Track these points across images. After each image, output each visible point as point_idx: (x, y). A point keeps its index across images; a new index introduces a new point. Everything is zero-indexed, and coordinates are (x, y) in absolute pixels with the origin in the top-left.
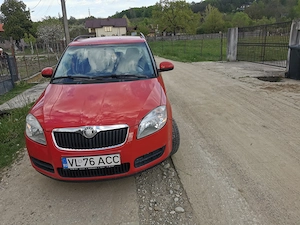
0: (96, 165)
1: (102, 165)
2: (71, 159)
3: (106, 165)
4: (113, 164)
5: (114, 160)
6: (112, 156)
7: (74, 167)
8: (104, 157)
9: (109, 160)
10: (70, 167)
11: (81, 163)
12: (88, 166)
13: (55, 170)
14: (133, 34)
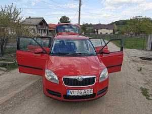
0: (82, 94)
1: (85, 94)
2: (71, 91)
3: (87, 94)
4: (90, 94)
5: (90, 92)
7: (72, 94)
8: (86, 90)
9: (88, 92)
10: (70, 94)
11: (76, 93)
12: (79, 94)
13: (62, 96)
14: (116, 33)
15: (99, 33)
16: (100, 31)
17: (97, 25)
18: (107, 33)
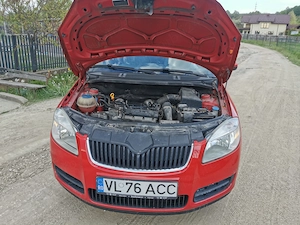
0: (143, 194)
1: (150, 194)
2: (109, 181)
3: (157, 195)
4: (166, 195)
6: (167, 184)
7: (112, 192)
8: (155, 185)
9: (162, 189)
10: (106, 190)
11: (122, 188)
12: (132, 193)
13: (85, 191)
14: (293, 33)
15: (253, 32)
16: (254, 28)
17: (251, 14)
18: (271, 33)
